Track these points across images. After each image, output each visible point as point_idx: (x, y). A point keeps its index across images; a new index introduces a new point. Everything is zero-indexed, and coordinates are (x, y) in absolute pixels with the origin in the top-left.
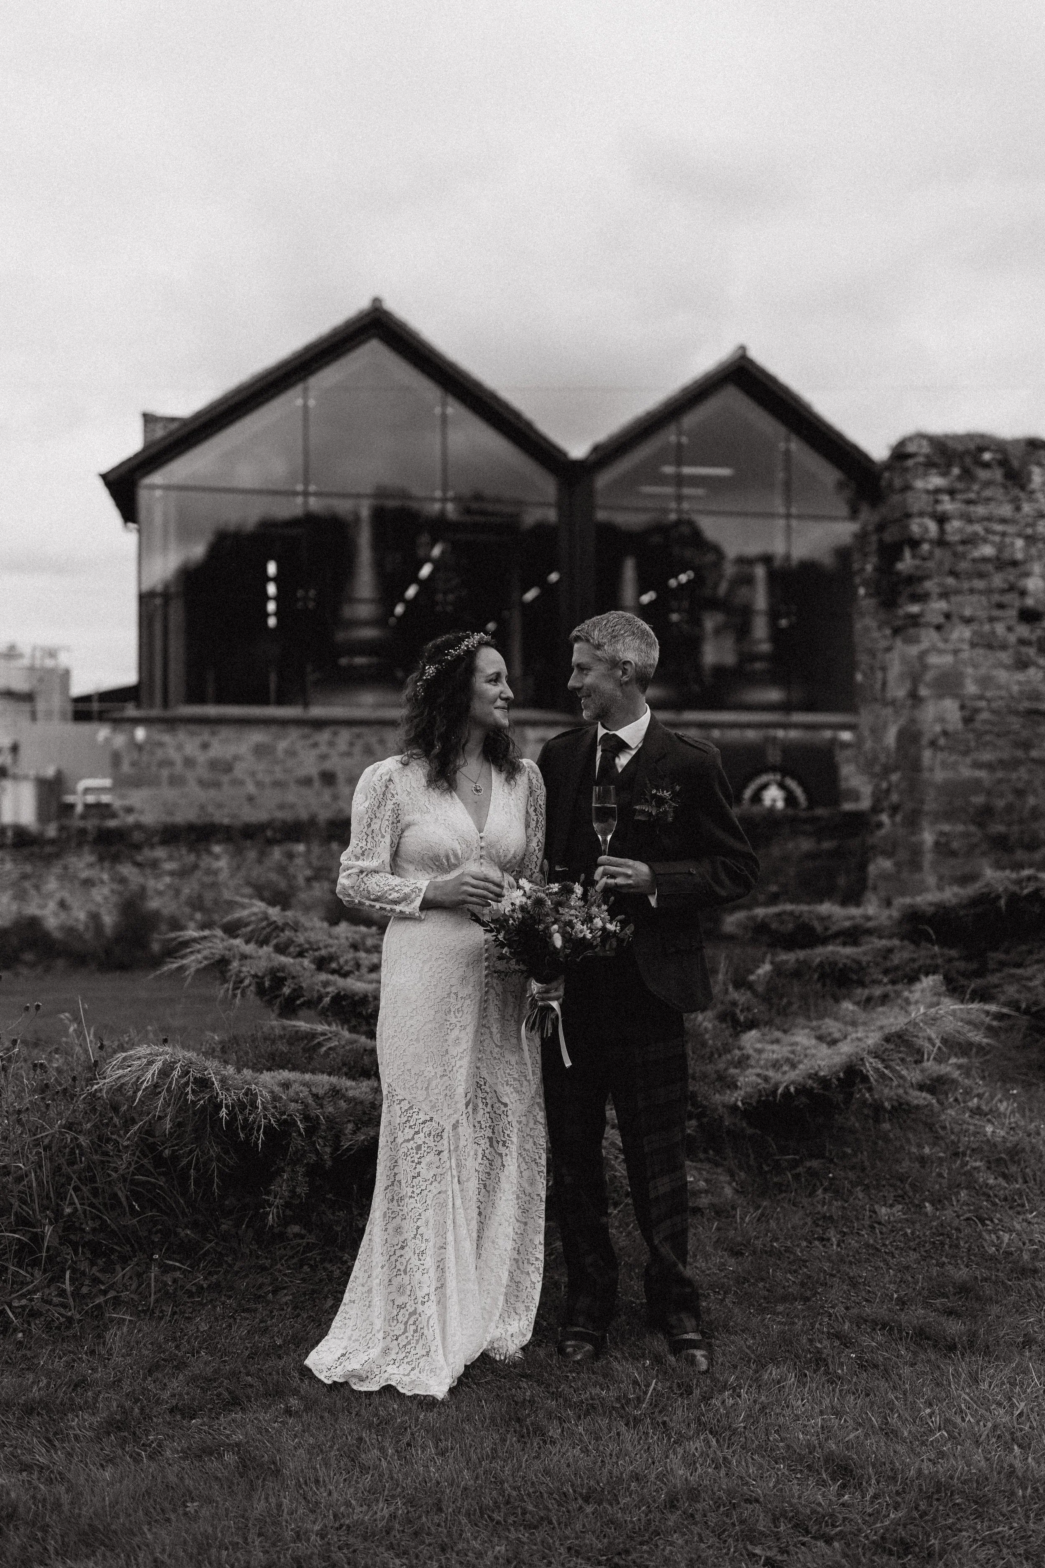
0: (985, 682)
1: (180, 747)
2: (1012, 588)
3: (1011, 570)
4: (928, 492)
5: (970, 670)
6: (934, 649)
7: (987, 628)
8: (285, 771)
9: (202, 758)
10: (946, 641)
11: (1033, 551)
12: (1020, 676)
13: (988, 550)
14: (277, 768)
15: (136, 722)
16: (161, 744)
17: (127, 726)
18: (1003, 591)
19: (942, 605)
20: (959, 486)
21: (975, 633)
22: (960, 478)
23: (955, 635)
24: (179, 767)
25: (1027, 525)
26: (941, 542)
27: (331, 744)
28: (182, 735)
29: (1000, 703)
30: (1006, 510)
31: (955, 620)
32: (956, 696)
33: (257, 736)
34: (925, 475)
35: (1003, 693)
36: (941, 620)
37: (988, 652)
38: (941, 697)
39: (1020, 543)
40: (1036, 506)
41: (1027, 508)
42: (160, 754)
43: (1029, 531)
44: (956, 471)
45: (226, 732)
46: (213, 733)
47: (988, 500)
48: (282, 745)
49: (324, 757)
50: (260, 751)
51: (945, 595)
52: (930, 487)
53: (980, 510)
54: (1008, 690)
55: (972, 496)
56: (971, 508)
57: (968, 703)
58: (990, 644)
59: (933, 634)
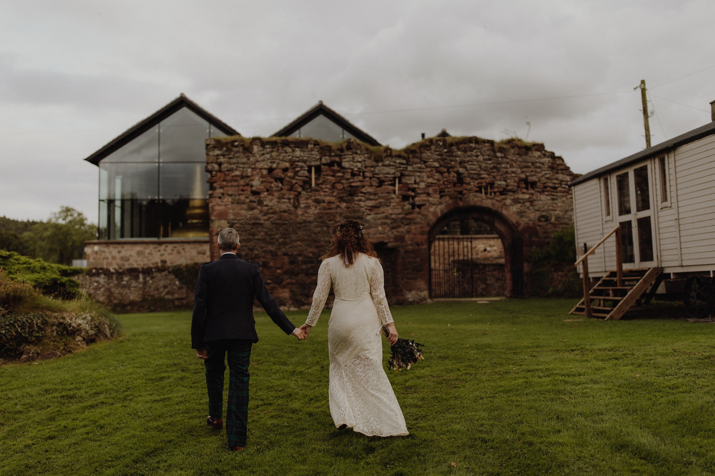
0: (236, 214)
1: (110, 252)
2: (247, 185)
3: (247, 179)
4: (214, 156)
5: (231, 211)
6: (218, 205)
7: (237, 197)
8: (148, 260)
9: (118, 256)
10: (222, 202)
11: (255, 173)
12: (251, 212)
13: (237, 173)
14: (145, 259)
15: (95, 244)
16: (104, 252)
17: (92, 246)
18: (244, 186)
19: (221, 191)
20: (226, 153)
21: (232, 199)
22: (226, 151)
23: (225, 200)
24: (110, 260)
25: (253, 164)
26: (220, 171)
27: (165, 250)
28: (111, 248)
29: (243, 221)
30: (244, 160)
31: (225, 195)
32: (225, 219)
33: (138, 248)
34: (213, 151)
35: (244, 218)
36: (221, 195)
37: (238, 205)
38: (220, 219)
39: (249, 170)
40: (256, 158)
41: (252, 159)
42: (103, 255)
43: (253, 166)
44: (225, 149)
45: (127, 247)
46: (122, 247)
47: (237, 157)
48: (147, 251)
49: (162, 255)
50: (139, 253)
51: (222, 187)
52: (215, 154)
53: (234, 160)
54: (246, 217)
55: (231, 156)
56: (231, 160)
57: (230, 221)
58: (239, 202)
59: (218, 200)
